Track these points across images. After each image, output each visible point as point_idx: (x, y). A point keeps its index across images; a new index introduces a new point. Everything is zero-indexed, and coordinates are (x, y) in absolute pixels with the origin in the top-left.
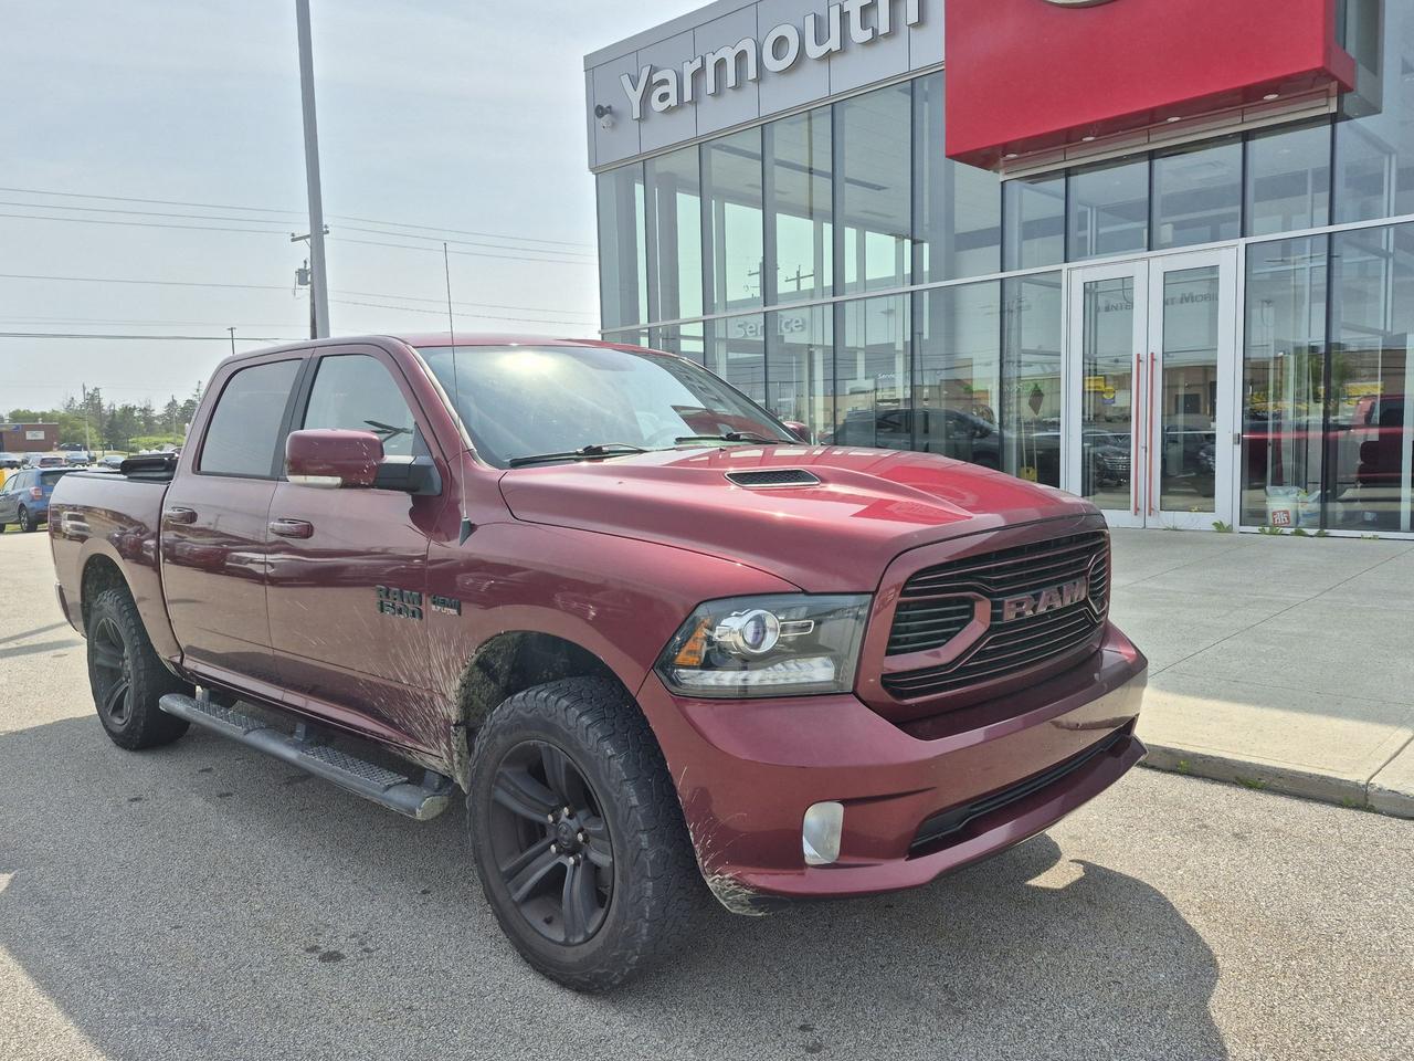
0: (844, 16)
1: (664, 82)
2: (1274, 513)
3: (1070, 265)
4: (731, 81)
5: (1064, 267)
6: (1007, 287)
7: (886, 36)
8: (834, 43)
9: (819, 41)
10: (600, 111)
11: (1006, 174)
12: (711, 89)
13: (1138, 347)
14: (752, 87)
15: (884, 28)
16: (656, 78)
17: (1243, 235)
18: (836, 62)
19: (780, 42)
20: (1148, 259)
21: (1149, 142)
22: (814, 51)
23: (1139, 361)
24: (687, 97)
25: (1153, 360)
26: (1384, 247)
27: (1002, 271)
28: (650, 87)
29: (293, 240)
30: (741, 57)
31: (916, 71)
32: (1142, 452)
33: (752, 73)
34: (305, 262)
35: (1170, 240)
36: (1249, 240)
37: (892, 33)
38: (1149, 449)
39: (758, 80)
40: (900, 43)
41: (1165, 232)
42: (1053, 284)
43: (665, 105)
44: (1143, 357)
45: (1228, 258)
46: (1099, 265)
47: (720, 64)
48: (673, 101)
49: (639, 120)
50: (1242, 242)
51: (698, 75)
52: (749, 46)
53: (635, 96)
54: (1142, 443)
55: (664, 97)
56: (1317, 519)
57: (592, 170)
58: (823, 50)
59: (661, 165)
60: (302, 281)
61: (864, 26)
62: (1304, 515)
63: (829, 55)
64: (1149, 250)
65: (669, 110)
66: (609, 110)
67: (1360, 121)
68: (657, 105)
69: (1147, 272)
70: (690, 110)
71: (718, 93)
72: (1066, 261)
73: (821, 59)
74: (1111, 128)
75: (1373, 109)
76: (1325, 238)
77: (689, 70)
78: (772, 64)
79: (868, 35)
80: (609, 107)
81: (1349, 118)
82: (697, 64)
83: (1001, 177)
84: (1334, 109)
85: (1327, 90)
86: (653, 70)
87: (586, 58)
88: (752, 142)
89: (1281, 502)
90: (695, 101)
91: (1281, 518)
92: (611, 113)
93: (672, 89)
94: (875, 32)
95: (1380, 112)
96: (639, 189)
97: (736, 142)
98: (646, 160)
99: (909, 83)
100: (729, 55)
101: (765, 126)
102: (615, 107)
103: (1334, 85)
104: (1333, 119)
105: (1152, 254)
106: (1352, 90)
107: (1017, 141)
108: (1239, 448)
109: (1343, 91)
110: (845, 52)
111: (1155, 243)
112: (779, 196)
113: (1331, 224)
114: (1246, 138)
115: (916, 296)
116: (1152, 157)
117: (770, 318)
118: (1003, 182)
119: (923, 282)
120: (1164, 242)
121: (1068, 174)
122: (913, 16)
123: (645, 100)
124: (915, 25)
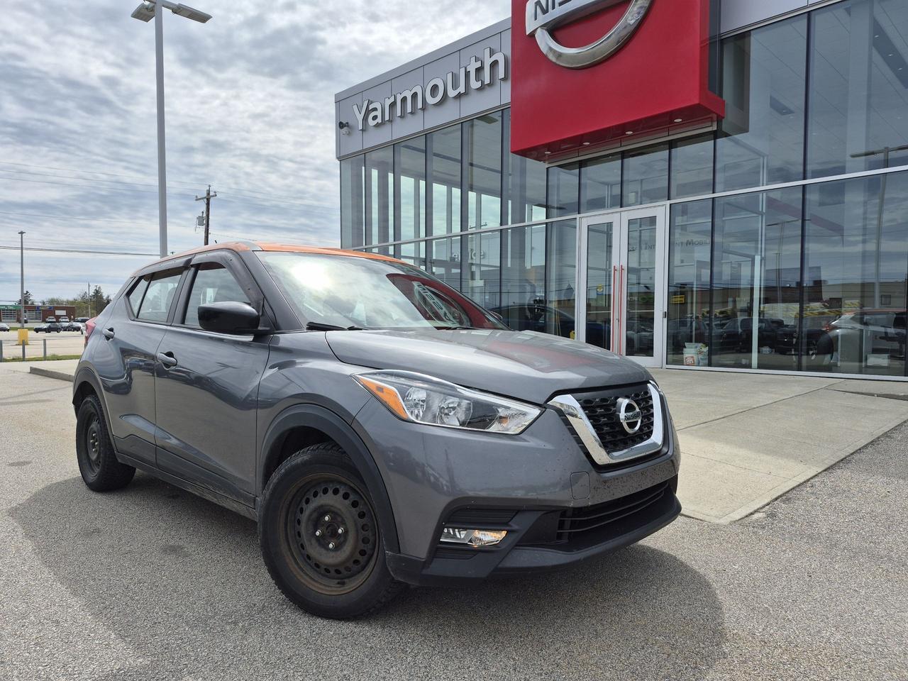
0: (467, 74)
1: (375, 109)
2: (686, 358)
3: (581, 215)
4: (409, 110)
5: (578, 216)
6: (550, 227)
7: (490, 85)
8: (462, 89)
9: (455, 87)
10: (341, 125)
11: (549, 163)
12: (399, 114)
13: (615, 262)
14: (421, 112)
15: (487, 81)
16: (371, 107)
17: (669, 199)
18: (464, 100)
19: (435, 88)
20: (620, 212)
21: (621, 146)
22: (452, 93)
23: (615, 270)
24: (387, 118)
25: (622, 269)
26: (761, 210)
27: (548, 218)
28: (368, 112)
29: (197, 200)
30: (415, 96)
31: (503, 105)
32: (616, 322)
33: (420, 105)
34: (203, 212)
35: (634, 202)
36: (672, 201)
38: (620, 320)
39: (423, 109)
40: (496, 88)
41: (630, 197)
42: (572, 225)
43: (375, 122)
44: (617, 267)
45: (660, 211)
46: (596, 215)
47: (404, 100)
48: (379, 120)
49: (363, 130)
50: (668, 203)
51: (393, 105)
52: (418, 90)
53: (360, 117)
54: (616, 317)
55: (375, 118)
56: (707, 361)
57: (338, 158)
58: (456, 93)
59: (374, 156)
60: (200, 224)
61: (477, 79)
63: (459, 96)
64: (621, 207)
65: (377, 125)
66: (347, 125)
67: (737, 136)
68: (371, 123)
69: (619, 220)
70: (388, 126)
71: (403, 116)
72: (579, 213)
73: (455, 98)
74: (599, 137)
75: (744, 129)
76: (711, 202)
77: (388, 102)
78: (431, 101)
79: (479, 84)
80: (347, 123)
81: (726, 135)
82: (392, 100)
83: (547, 166)
84: (715, 128)
85: (711, 118)
86: (370, 102)
87: (336, 95)
88: (420, 143)
89: (692, 352)
90: (390, 121)
91: (690, 361)
92: (348, 126)
93: (379, 113)
94: (483, 82)
95: (747, 131)
96: (363, 168)
97: (411, 143)
98: (365, 152)
99: (501, 112)
100: (409, 95)
101: (427, 135)
102: (350, 123)
103: (715, 116)
104: (715, 135)
105: (622, 209)
106: (724, 118)
107: (549, 144)
108: (665, 320)
109: (720, 119)
110: (467, 94)
111: (624, 204)
112: (434, 173)
113: (714, 193)
114: (672, 145)
115: (504, 231)
116: (624, 155)
117: (428, 244)
118: (547, 168)
119: (507, 224)
120: (630, 203)
121: (582, 164)
122: (501, 74)
123: (365, 119)
124: (505, 79)
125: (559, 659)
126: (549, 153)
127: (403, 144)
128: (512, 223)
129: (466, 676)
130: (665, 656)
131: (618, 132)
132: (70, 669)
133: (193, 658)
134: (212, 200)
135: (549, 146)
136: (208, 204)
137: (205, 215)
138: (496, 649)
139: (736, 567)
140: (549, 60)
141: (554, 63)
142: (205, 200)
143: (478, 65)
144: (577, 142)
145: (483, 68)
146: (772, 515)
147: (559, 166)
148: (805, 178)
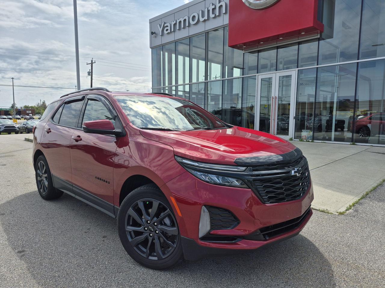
0: (208, 11)
1: (167, 26)
2: (303, 136)
3: (258, 74)
4: (182, 27)
5: (257, 75)
6: (244, 79)
7: (218, 16)
8: (206, 18)
9: (203, 17)
10: (152, 33)
11: (245, 51)
12: (178, 28)
13: (273, 95)
14: (187, 28)
15: (217, 14)
16: (165, 25)
17: (297, 68)
18: (207, 23)
19: (194, 17)
20: (276, 73)
21: (277, 44)
22: (201, 19)
23: (273, 98)
24: (172, 30)
25: (276, 98)
26: (336, 72)
27: (243, 75)
28: (164, 27)
29: (87, 64)
30: (185, 20)
31: (225, 25)
32: (273, 121)
33: (187, 25)
34: (90, 70)
36: (299, 69)
37: (219, 15)
38: (274, 120)
39: (189, 26)
40: (221, 18)
41: (280, 66)
42: (254, 78)
43: (167, 32)
45: (293, 73)
46: (264, 74)
47: (180, 22)
48: (169, 31)
49: (161, 35)
50: (297, 69)
51: (175, 24)
52: (187, 18)
53: (161, 30)
54: (273, 118)
55: (167, 30)
56: (312, 138)
57: (151, 48)
58: (203, 19)
59: (167, 46)
60: (89, 74)
61: (213, 14)
62: (309, 137)
63: (205, 21)
64: (276, 71)
65: (168, 33)
66: (155, 33)
67: (328, 40)
68: (165, 32)
69: (275, 76)
70: (173, 34)
71: (179, 29)
72: (257, 73)
73: (203, 21)
74: (267, 40)
75: (331, 37)
76: (316, 69)
77: (173, 23)
78: (192, 22)
79: (214, 16)
80: (155, 32)
81: (324, 39)
82: (175, 22)
83: (244, 52)
84: (319, 37)
85: (317, 32)
86: (165, 23)
87: (150, 20)
88: (187, 42)
89: (305, 134)
90: (174, 31)
91: (304, 138)
92: (155, 34)
93: (169, 28)
94: (215, 15)
95: (332, 38)
96: (162, 52)
97: (183, 41)
98: (163, 46)
99: (223, 28)
100: (182, 20)
101: (190, 38)
102: (156, 33)
103: (319, 31)
104: (319, 40)
105: (276, 72)
106: (323, 32)
107: (245, 43)
108: (294, 120)
109: (321, 32)
110: (208, 20)
111: (278, 69)
112: (193, 54)
113: (317, 65)
114: (299, 43)
115: (224, 81)
116: (278, 48)
117: (191, 86)
118: (244, 53)
119: (225, 78)
120: (280, 69)
121: (259, 51)
122: (224, 11)
123: (163, 31)
124: (225, 14)
125: (289, 276)
126: (245, 47)
127: (179, 42)
128: (228, 77)
129: (253, 283)
130: (331, 275)
131: (276, 38)
132: (95, 277)
133: (142, 273)
134: (93, 64)
135: (245, 44)
136: (92, 66)
137: (91, 71)
138: (262, 271)
139: (348, 235)
140: (246, 5)
141: (248, 7)
142: (91, 64)
143: (214, 7)
144: (257, 42)
145: (216, 8)
146: (356, 211)
147: (249, 52)
148: (358, 60)
